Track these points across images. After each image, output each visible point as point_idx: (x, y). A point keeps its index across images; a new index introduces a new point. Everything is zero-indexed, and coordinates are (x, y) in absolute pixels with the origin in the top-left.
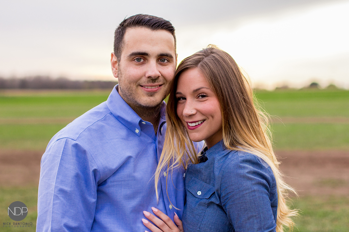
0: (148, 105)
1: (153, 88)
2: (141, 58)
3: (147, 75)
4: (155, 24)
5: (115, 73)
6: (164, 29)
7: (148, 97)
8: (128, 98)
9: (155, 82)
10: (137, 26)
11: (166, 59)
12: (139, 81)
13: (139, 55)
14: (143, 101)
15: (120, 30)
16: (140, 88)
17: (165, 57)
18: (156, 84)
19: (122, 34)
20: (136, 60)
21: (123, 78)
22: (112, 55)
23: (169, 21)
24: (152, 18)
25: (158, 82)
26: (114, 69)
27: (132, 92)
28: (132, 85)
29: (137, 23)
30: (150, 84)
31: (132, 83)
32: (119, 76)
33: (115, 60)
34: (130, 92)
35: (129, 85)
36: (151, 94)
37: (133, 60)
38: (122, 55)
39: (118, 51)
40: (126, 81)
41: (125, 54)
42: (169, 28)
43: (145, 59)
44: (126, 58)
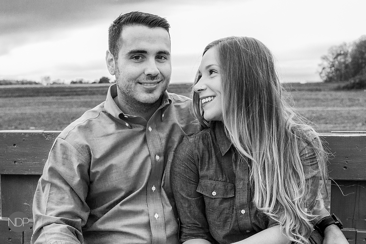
0: (147, 102)
1: (152, 85)
2: (139, 56)
3: (146, 73)
4: (152, 21)
5: (111, 70)
6: (161, 26)
7: (147, 94)
8: (127, 96)
9: (154, 79)
10: (135, 24)
11: (163, 57)
12: (138, 79)
13: (138, 53)
14: (142, 98)
15: (116, 28)
16: (139, 85)
17: (162, 54)
18: (155, 81)
19: (119, 31)
20: (134, 58)
21: (121, 76)
22: (108, 53)
23: (165, 18)
24: (148, 16)
25: (157, 79)
26: (110, 67)
27: (130, 90)
28: (131, 83)
29: (134, 21)
30: (149, 81)
31: (131, 81)
32: (117, 74)
33: (111, 58)
34: (128, 90)
35: (128, 83)
36: (150, 91)
37: (132, 58)
38: (119, 52)
39: (114, 49)
40: (125, 79)
41: (123, 53)
42: (165, 25)
43: (144, 57)
44: (124, 56)
